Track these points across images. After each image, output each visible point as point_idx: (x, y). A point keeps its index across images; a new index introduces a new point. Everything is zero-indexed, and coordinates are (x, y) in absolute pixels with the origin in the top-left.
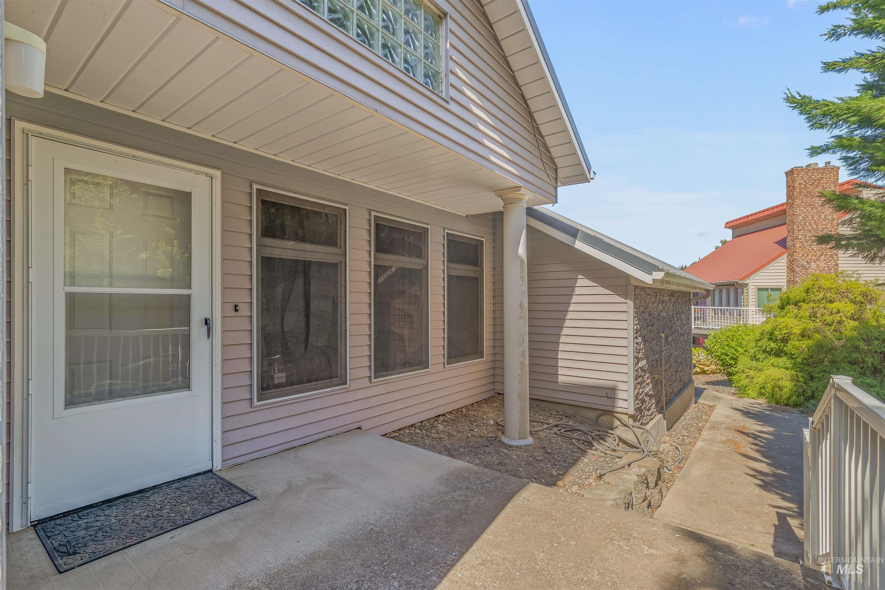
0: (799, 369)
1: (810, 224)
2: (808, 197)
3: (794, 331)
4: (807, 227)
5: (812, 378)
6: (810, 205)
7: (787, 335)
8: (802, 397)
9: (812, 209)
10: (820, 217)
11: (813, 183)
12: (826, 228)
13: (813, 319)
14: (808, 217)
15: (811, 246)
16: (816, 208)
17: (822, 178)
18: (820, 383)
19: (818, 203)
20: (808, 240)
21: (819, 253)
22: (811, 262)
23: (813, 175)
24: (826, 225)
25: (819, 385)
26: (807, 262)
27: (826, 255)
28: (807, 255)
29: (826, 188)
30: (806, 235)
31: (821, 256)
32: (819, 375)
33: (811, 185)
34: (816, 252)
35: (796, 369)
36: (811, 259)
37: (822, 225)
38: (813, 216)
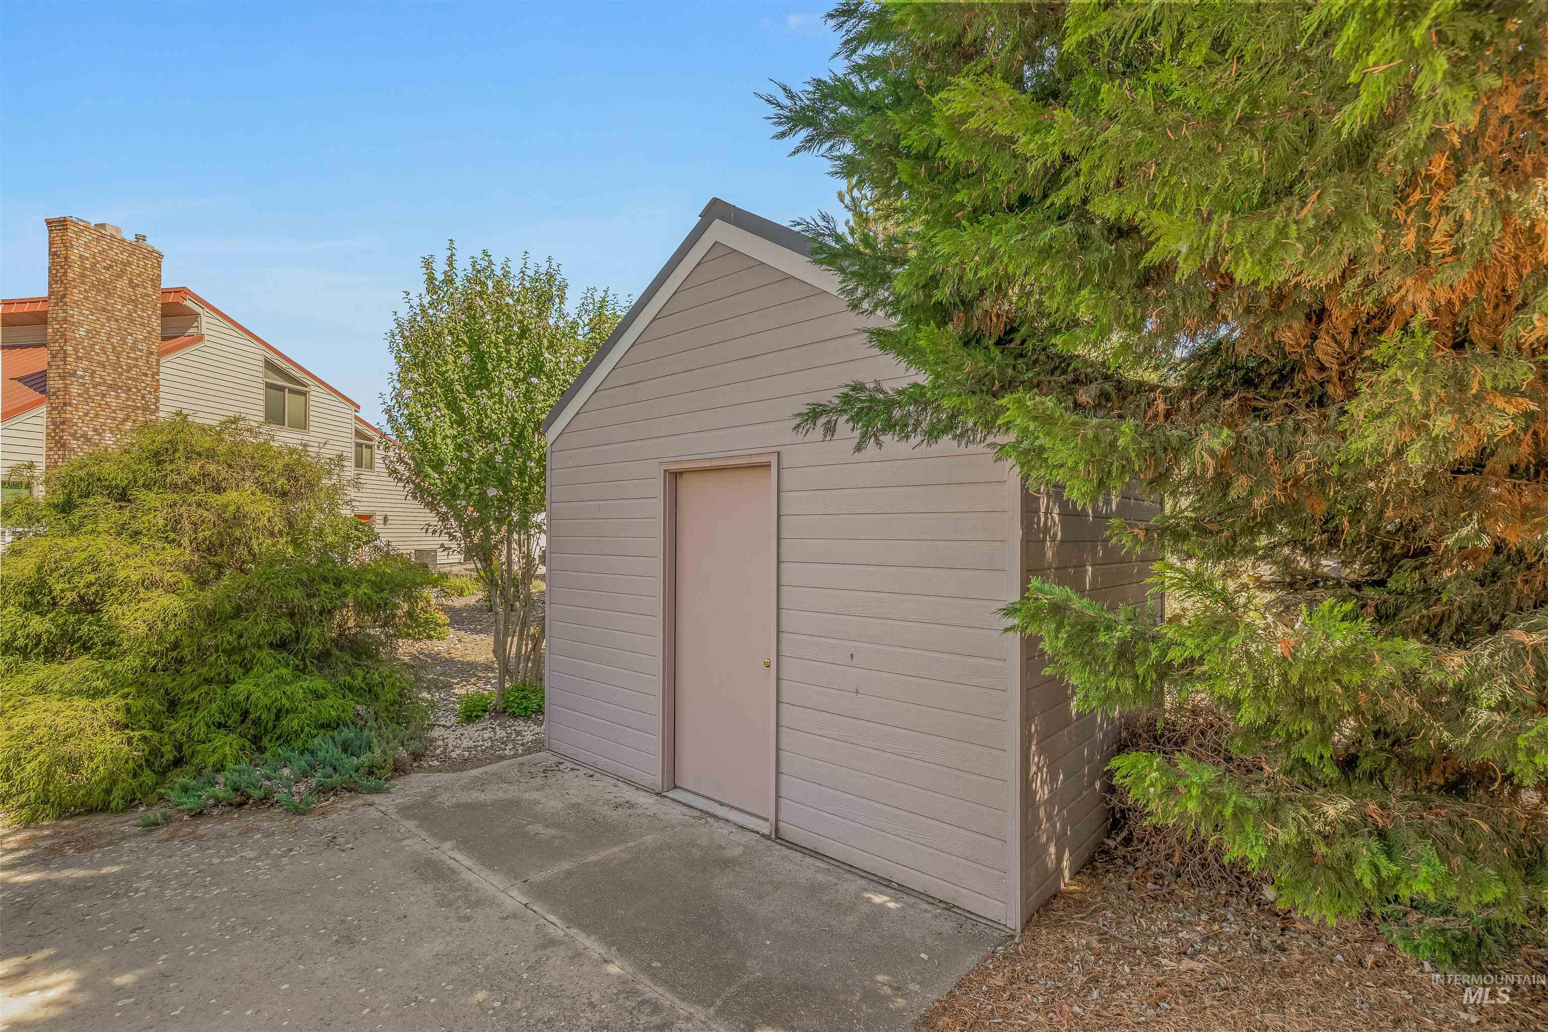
0: (133, 690)
1: (103, 349)
2: (99, 291)
3: (121, 575)
4: (97, 354)
5: (173, 705)
6: (104, 310)
7: (93, 589)
8: (147, 772)
9: (108, 320)
10: (124, 340)
11: (111, 266)
12: (136, 366)
13: (172, 535)
14: (98, 333)
15: (104, 396)
16: (117, 321)
17: (129, 263)
18: (200, 715)
19: (120, 311)
20: (99, 384)
21: (120, 416)
22: (104, 431)
23: (111, 249)
24: (136, 359)
25: (194, 721)
26: (95, 430)
27: (134, 421)
28: (97, 415)
29: (138, 285)
30: (94, 372)
31: (125, 420)
32: (195, 695)
33: (105, 268)
34: (114, 412)
35: (126, 690)
36: (104, 424)
37: (129, 358)
38: (109, 336)
